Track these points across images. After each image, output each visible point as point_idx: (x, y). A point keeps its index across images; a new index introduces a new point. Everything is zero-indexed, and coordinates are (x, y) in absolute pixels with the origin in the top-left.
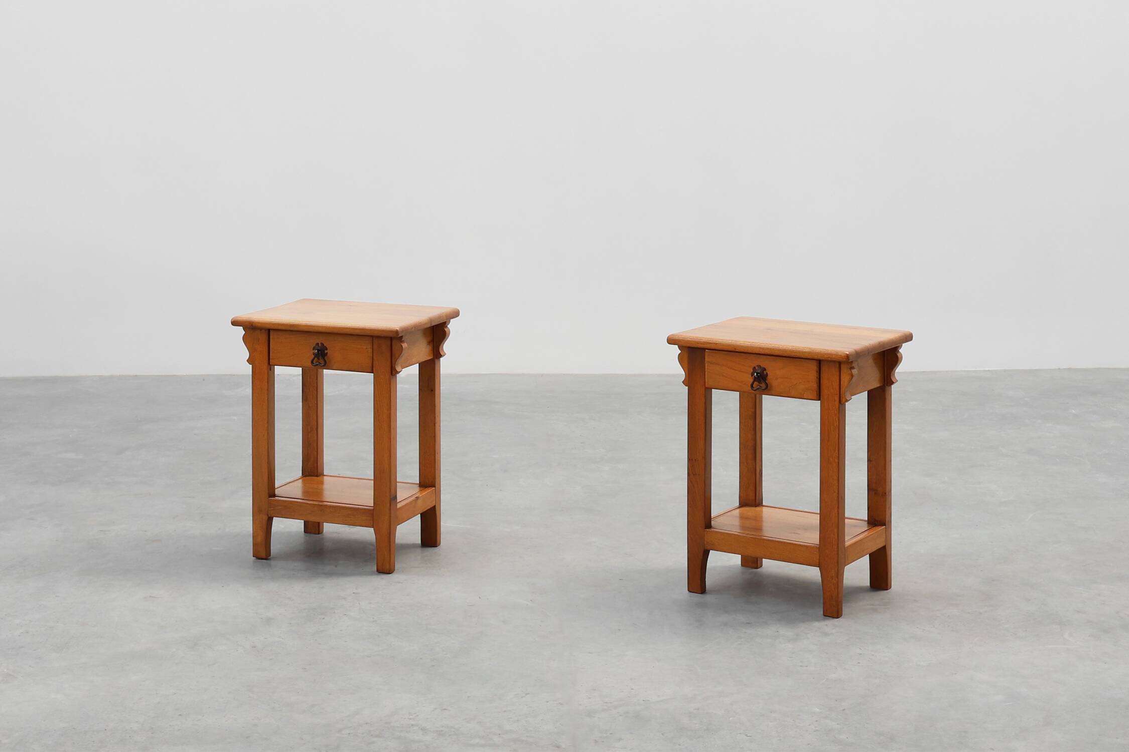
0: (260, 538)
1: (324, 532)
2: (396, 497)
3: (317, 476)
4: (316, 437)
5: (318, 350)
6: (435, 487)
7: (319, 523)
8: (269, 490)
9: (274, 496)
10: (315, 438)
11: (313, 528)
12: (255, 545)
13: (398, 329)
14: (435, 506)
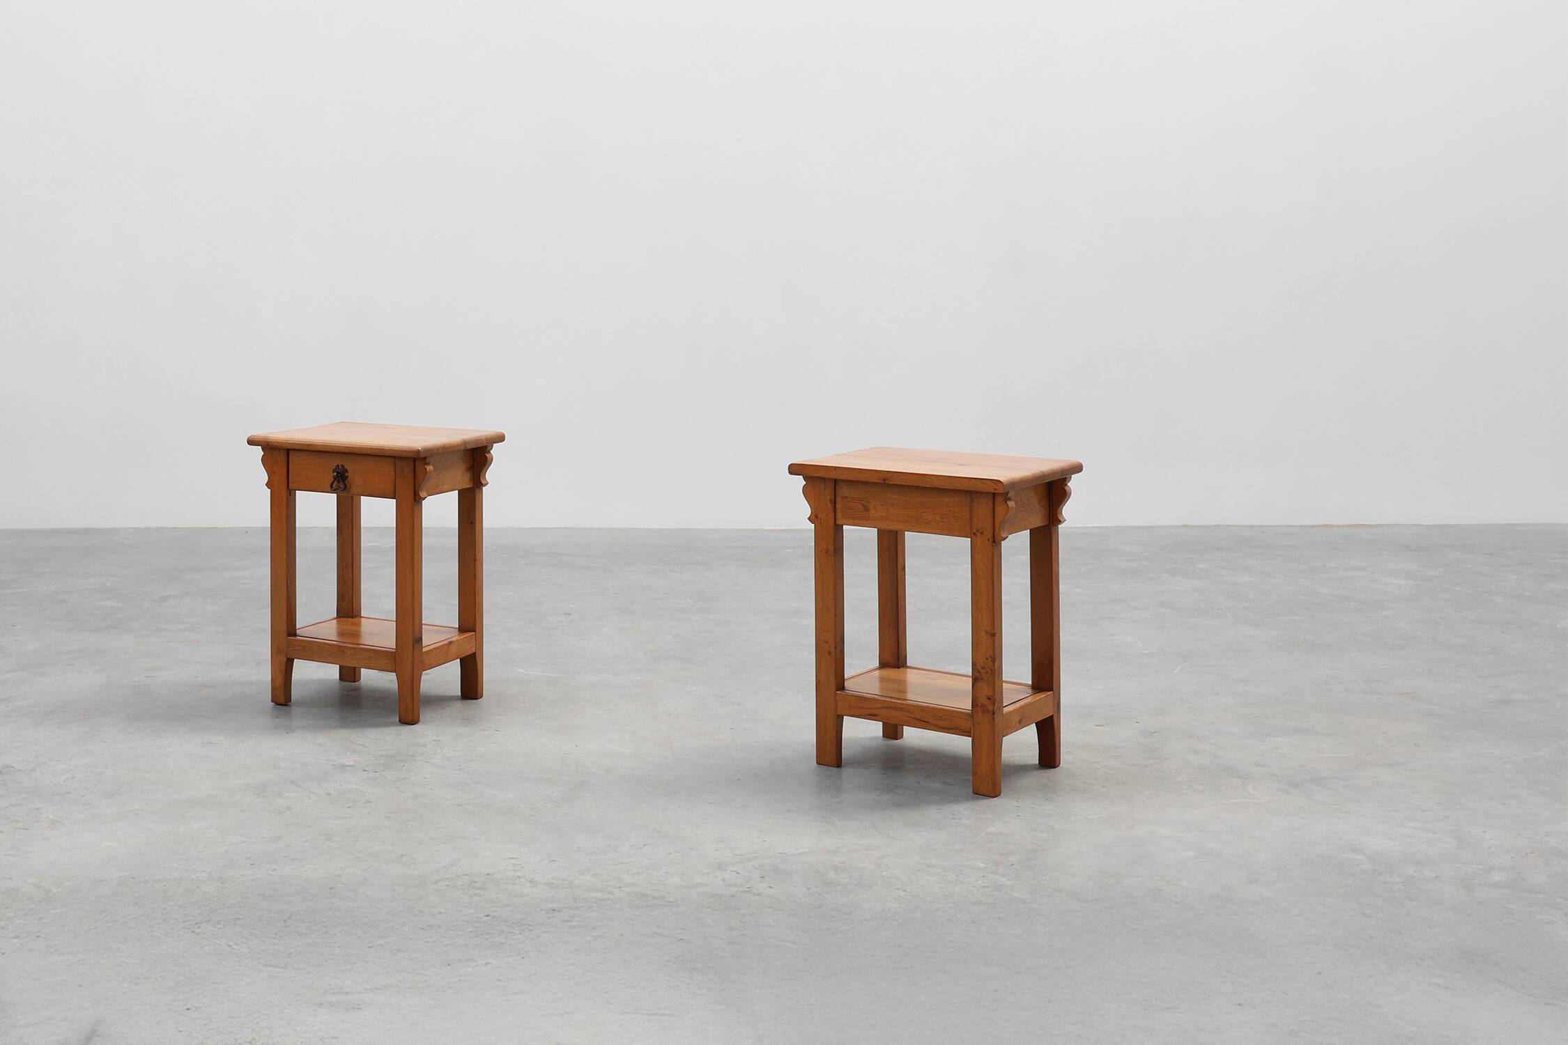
0: (279, 681)
1: (362, 680)
2: (421, 639)
3: (352, 617)
4: (351, 573)
5: (338, 473)
6: (475, 632)
7: (355, 668)
8: (288, 629)
9: (295, 635)
10: (351, 576)
11: (349, 674)
12: (274, 689)
13: (420, 448)
14: (475, 653)
